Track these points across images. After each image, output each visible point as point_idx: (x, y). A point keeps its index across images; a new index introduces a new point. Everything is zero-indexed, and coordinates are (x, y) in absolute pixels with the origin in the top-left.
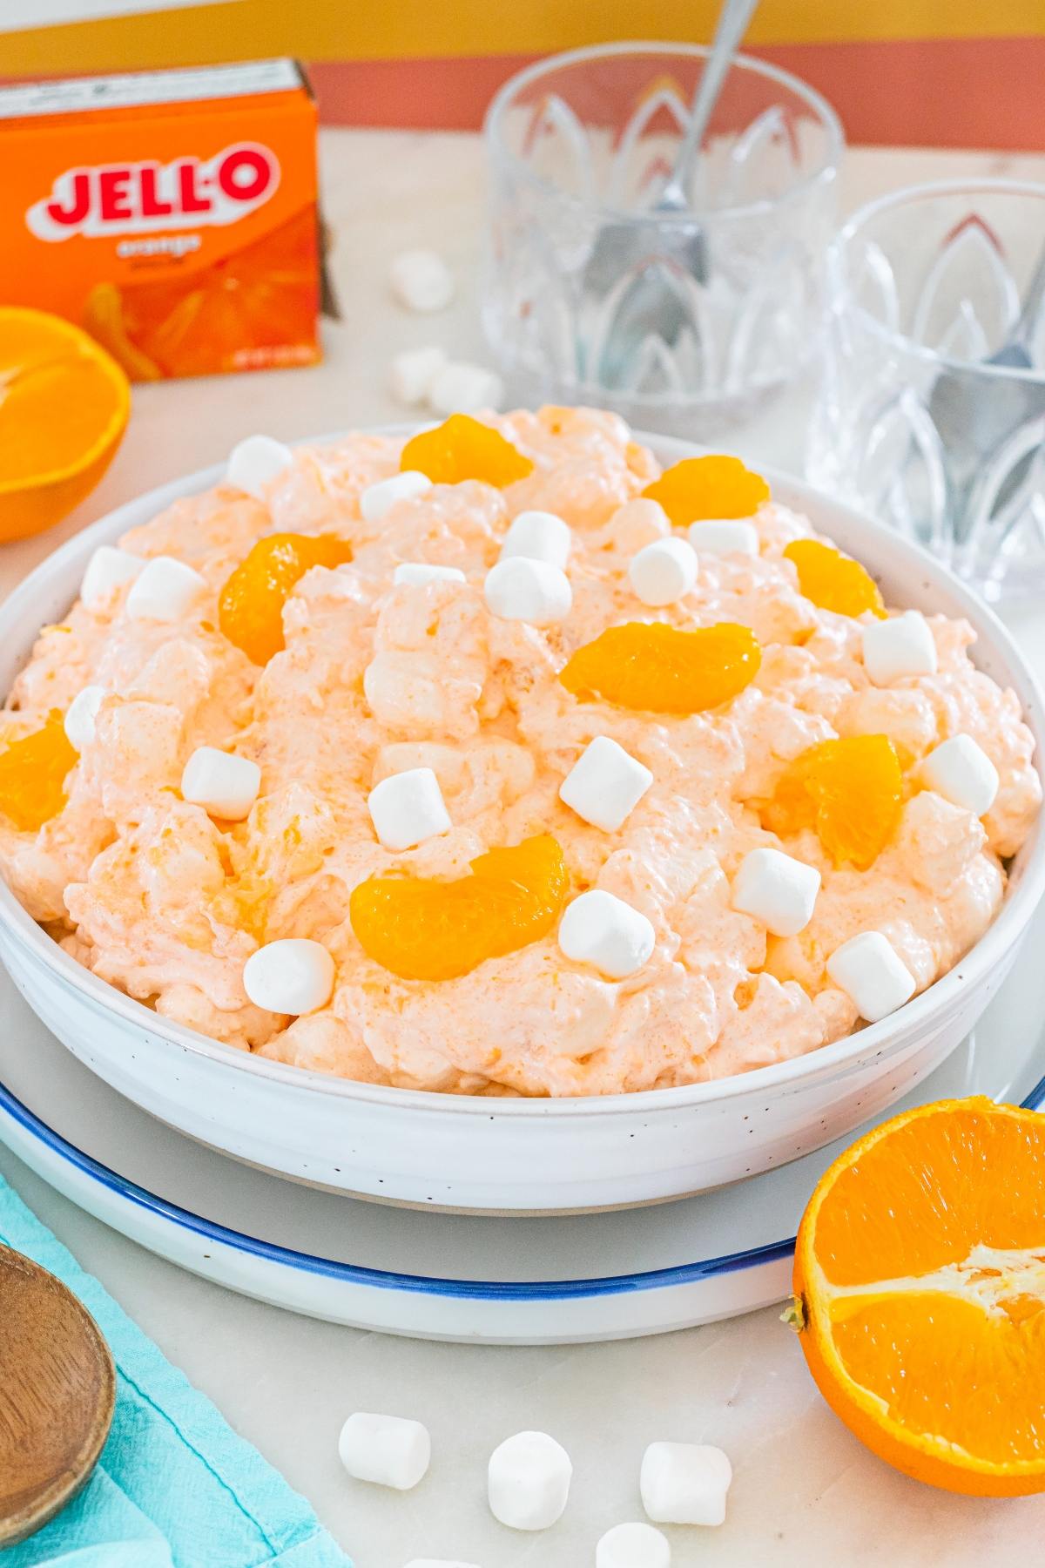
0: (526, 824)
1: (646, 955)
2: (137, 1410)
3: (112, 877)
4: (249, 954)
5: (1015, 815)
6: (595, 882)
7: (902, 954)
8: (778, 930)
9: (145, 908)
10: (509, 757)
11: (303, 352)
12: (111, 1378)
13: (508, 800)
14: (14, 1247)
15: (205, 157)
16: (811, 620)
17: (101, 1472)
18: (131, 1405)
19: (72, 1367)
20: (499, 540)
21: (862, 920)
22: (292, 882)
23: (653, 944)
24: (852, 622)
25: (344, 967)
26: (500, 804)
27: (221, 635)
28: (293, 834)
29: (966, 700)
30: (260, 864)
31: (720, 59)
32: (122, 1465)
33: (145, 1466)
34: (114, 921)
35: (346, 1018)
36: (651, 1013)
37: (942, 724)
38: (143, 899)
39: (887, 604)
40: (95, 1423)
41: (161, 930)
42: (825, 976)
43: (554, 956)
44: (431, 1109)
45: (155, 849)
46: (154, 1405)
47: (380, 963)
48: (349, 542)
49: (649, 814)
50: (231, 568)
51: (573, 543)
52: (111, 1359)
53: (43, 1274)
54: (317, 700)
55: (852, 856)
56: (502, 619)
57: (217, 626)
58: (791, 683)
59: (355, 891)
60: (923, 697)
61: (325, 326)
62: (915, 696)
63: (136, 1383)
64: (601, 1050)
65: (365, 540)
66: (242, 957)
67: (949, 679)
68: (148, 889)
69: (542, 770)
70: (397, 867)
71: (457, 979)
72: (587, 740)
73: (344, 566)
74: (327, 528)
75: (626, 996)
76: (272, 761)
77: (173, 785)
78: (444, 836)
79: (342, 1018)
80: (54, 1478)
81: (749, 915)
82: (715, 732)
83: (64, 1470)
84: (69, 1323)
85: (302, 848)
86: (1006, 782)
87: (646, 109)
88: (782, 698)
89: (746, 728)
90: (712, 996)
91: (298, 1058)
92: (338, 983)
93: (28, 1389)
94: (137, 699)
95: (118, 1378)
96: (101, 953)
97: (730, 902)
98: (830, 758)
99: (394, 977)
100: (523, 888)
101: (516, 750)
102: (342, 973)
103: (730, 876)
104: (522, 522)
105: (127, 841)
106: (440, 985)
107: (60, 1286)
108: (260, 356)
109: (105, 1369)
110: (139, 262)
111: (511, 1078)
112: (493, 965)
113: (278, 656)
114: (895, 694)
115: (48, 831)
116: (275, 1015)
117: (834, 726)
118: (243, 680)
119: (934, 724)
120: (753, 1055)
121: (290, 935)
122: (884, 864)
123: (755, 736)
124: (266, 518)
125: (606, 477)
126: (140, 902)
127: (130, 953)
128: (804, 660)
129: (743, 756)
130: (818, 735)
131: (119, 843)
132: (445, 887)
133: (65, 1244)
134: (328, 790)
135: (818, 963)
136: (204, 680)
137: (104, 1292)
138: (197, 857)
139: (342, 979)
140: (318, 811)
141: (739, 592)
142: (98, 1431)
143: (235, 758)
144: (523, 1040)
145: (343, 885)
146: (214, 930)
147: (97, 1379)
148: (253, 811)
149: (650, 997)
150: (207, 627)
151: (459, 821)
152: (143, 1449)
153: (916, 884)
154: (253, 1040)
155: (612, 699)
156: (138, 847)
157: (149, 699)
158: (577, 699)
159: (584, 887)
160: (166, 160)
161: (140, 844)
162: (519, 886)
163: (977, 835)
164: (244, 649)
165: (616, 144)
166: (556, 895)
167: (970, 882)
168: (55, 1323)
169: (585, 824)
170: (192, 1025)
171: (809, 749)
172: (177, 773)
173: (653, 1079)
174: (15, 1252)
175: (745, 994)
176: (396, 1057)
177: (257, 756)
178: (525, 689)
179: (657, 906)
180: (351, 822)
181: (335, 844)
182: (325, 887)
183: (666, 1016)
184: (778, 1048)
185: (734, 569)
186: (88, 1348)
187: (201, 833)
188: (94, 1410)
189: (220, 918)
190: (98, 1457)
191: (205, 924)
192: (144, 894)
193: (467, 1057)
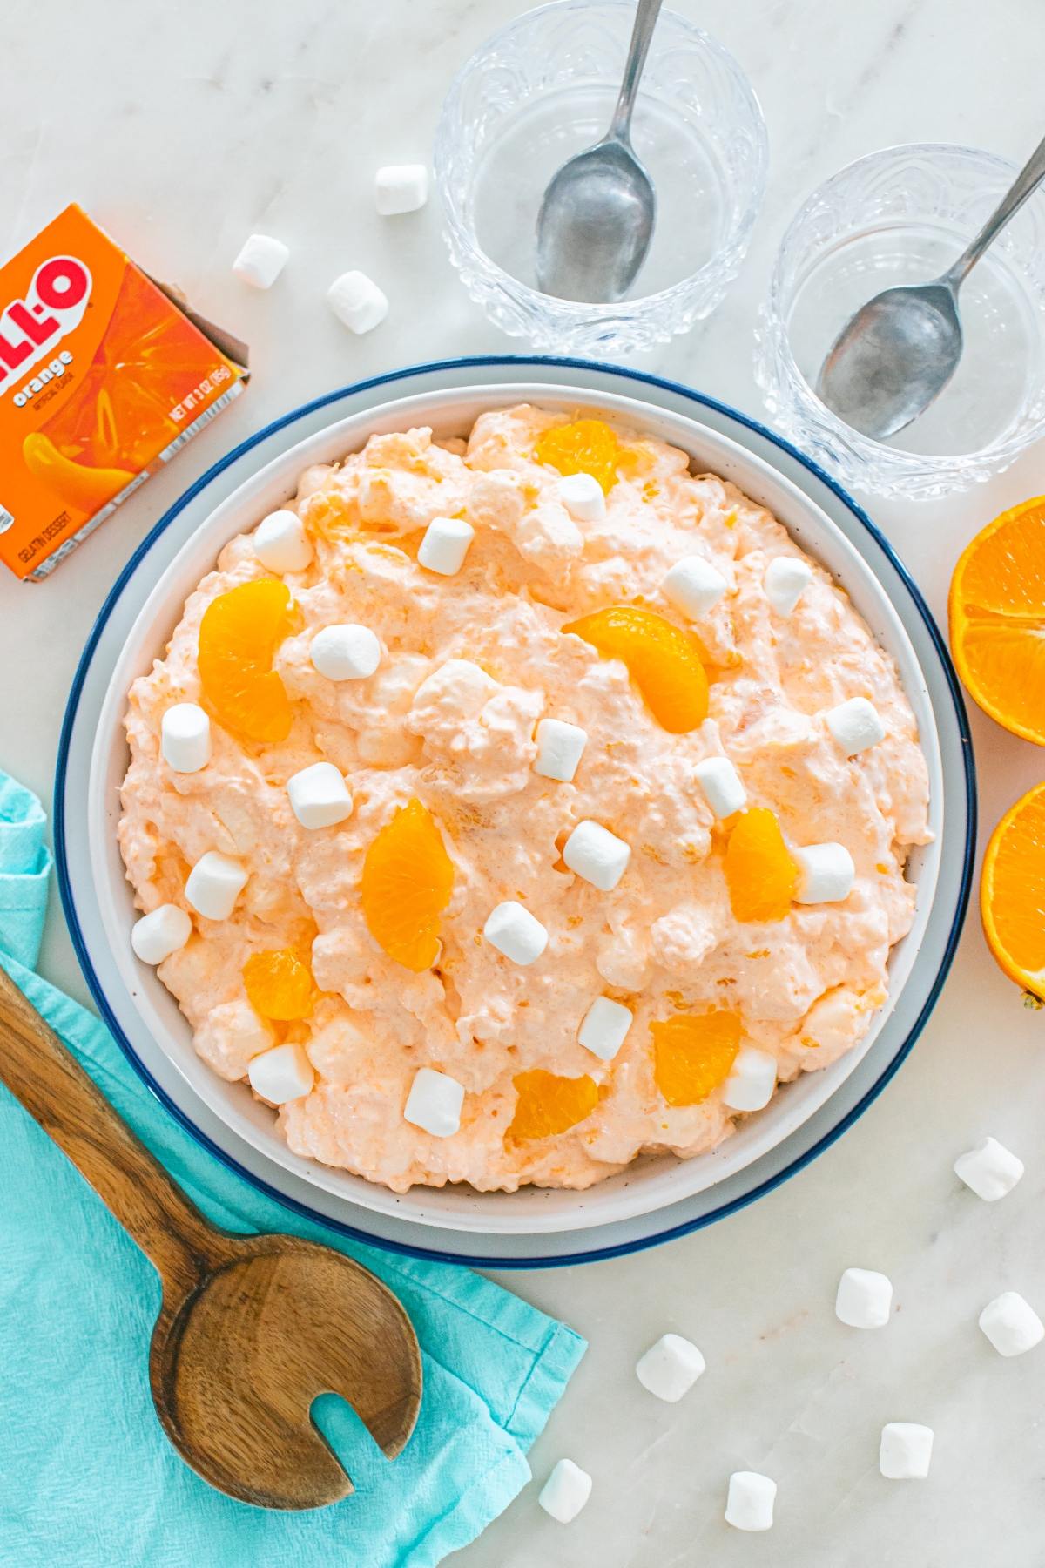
15: (21, 293)
110: (38, 401)
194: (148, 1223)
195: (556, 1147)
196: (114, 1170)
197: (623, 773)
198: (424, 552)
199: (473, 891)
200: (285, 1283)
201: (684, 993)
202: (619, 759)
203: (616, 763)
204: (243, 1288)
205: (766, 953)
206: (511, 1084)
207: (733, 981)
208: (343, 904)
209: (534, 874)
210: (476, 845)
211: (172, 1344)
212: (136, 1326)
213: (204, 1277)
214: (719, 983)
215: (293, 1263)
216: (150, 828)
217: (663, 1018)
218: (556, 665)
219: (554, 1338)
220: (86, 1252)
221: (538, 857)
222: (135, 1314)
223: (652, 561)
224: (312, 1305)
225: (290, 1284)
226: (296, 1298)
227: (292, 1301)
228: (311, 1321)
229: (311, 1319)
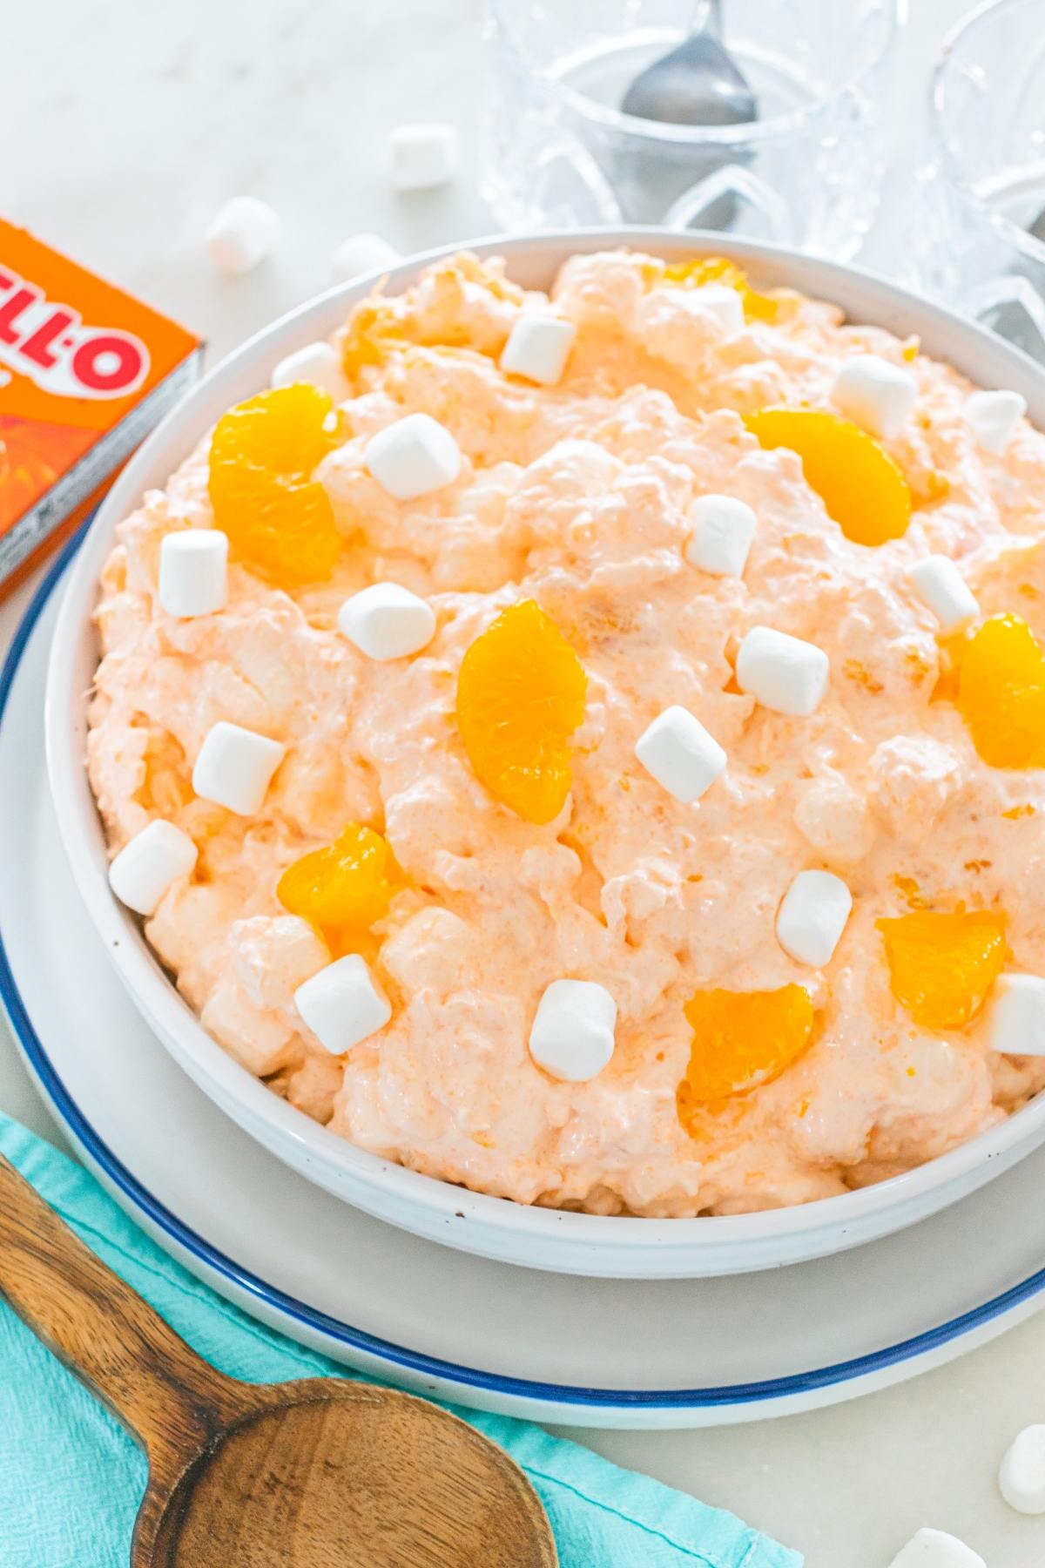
15: (87, 322)
19: (473, 1478)
93: (436, 1513)
109: (513, 1472)
147: (509, 1485)
194: (124, 1362)
195: (750, 1138)
196: (70, 1292)
197: (809, 570)
198: (510, 357)
199: (613, 712)
200: (334, 1460)
201: (920, 882)
202: (802, 555)
203: (797, 560)
204: (271, 1466)
205: (1030, 810)
206: (683, 1015)
207: (986, 864)
208: (429, 741)
209: (698, 686)
210: (614, 660)
211: (165, 1538)
212: (101, 1556)
213: (211, 1437)
214: (968, 867)
215: (347, 1418)
216: (139, 720)
217: (893, 913)
218: (703, 449)
219: (752, 1550)
220: (22, 1450)
221: (703, 667)
222: (99, 1540)
223: (813, 372)
224: (377, 1495)
225: (343, 1460)
226: (352, 1484)
227: (346, 1490)
228: (377, 1522)
229: (377, 1518)
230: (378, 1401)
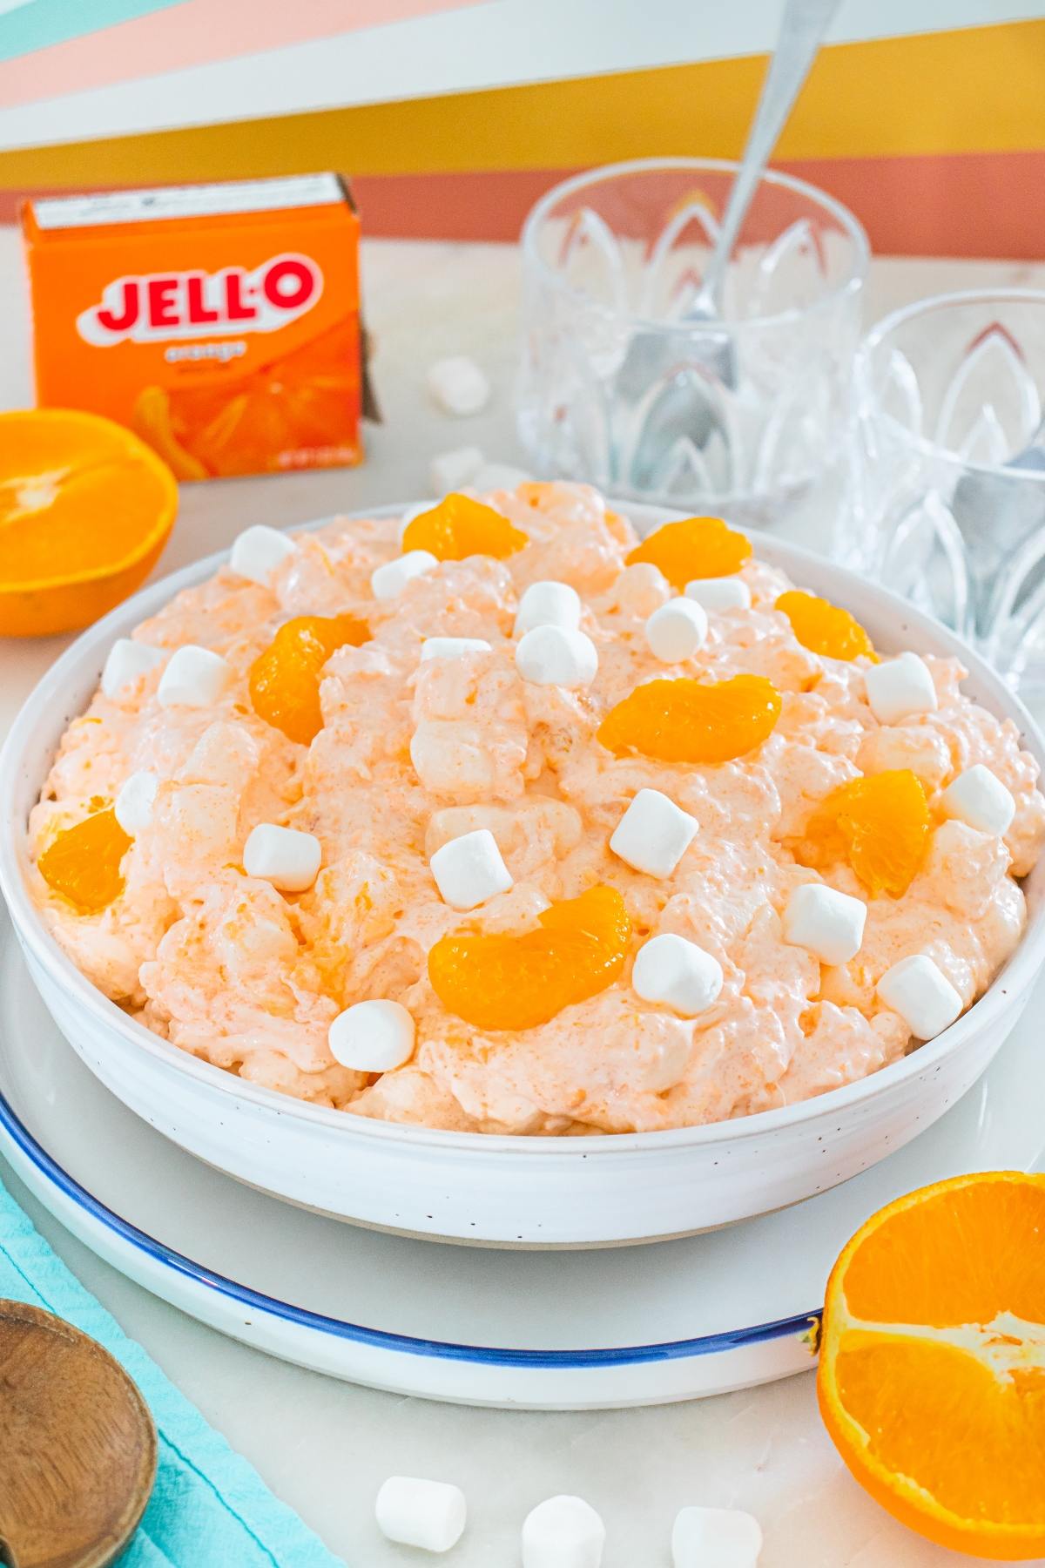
0: (580, 876)
1: (716, 991)
2: (178, 1473)
3: (186, 954)
4: (333, 1018)
5: (1027, 837)
6: (657, 926)
7: (946, 973)
8: (830, 962)
9: (224, 980)
10: (558, 814)
11: (344, 453)
12: (153, 1443)
13: (561, 854)
14: (61, 1314)
15: (251, 267)
16: (818, 667)
17: (143, 1536)
18: (172, 1469)
19: (115, 1431)
20: (510, 610)
21: (903, 945)
22: (366, 946)
23: (722, 982)
24: (851, 667)
25: (424, 1023)
26: (554, 859)
27: (257, 717)
28: (363, 900)
29: (972, 731)
30: (333, 932)
31: (749, 174)
32: (163, 1527)
33: (185, 1529)
34: (196, 996)
35: (432, 1072)
36: (726, 1046)
37: (956, 757)
38: (221, 972)
39: (877, 648)
40: (136, 1487)
41: (243, 1000)
42: (876, 1000)
43: (630, 1000)
44: (525, 1152)
45: (230, 924)
46: (195, 1469)
47: (462, 1017)
48: (366, 621)
49: (698, 858)
50: (254, 654)
51: (583, 609)
52: (153, 1425)
53: (87, 1341)
54: (365, 772)
55: (888, 885)
56: (536, 684)
57: (251, 709)
58: (809, 726)
59: (432, 951)
60: (934, 732)
61: (366, 428)
62: (927, 731)
63: (177, 1446)
64: (680, 1085)
65: (383, 618)
66: (325, 1021)
67: (951, 713)
68: (224, 963)
69: (588, 824)
70: (467, 925)
71: (538, 1028)
72: (632, 793)
73: (366, 645)
74: (341, 609)
75: (700, 1031)
76: (328, 833)
77: (235, 862)
78: (509, 892)
79: (428, 1072)
80: (96, 1542)
81: (803, 947)
82: (749, 778)
83: (104, 1534)
84: (112, 1389)
85: (373, 913)
86: (1020, 807)
87: (678, 222)
88: (804, 741)
89: (777, 773)
90: (780, 1026)
91: (387, 1113)
92: (420, 1039)
93: (71, 1454)
94: (191, 783)
95: (160, 1442)
96: (180, 1026)
97: (783, 936)
98: (860, 794)
99: (475, 1030)
100: (593, 937)
101: (563, 807)
102: (423, 1029)
103: (780, 910)
104: (532, 593)
105: (194, 918)
106: (523, 1035)
107: (104, 1353)
108: (303, 457)
109: (148, 1434)
110: (186, 367)
111: (595, 1116)
112: (572, 1013)
113: (322, 732)
114: (910, 731)
115: (114, 913)
116: (357, 1072)
117: (857, 764)
118: (284, 758)
119: (949, 755)
120: (821, 1080)
121: (366, 997)
122: (918, 890)
123: (786, 779)
124: (273, 603)
125: (604, 544)
126: (219, 976)
127: (211, 1024)
128: (820, 705)
129: (778, 798)
130: (846, 776)
131: (187, 920)
132: (518, 941)
133: (108, 1310)
134: (389, 857)
135: (868, 988)
136: (255, 760)
137: (147, 1358)
138: (272, 929)
139: (425, 1034)
140: (384, 877)
141: (743, 645)
142: (140, 1496)
143: (290, 832)
144: (606, 1081)
145: (417, 945)
146: (297, 997)
147: (139, 1444)
148: (318, 881)
149: (724, 1031)
150: (242, 710)
151: (518, 878)
152: (184, 1512)
153: (949, 908)
154: (338, 1098)
155: (649, 753)
156: (207, 924)
157: (205, 782)
158: (615, 755)
159: (644, 931)
160: (212, 270)
161: (208, 920)
162: (589, 935)
163: (1003, 857)
164: (281, 727)
165: (649, 255)
166: (624, 941)
167: (999, 902)
168: (100, 1390)
169: (635, 872)
170: (278, 1087)
171: (838, 788)
172: (239, 851)
173: (729, 1108)
174: (61, 1319)
175: (809, 1022)
176: (485, 1105)
177: (312, 830)
178: (565, 749)
179: (719, 945)
180: (413, 886)
181: (403, 907)
182: (398, 949)
183: (739, 1048)
184: (844, 1071)
185: (735, 624)
186: (131, 1414)
187: (273, 906)
188: (136, 1474)
189: (303, 985)
190: (139, 1520)
191: (287, 992)
192: (221, 968)
193: (553, 1100)
200: (12, 1380)
224: (32, 1423)
225: (19, 1383)
226: (17, 1407)
227: (10, 1409)
228: (20, 1445)
229: (22, 1442)
230: (73, 1340)
